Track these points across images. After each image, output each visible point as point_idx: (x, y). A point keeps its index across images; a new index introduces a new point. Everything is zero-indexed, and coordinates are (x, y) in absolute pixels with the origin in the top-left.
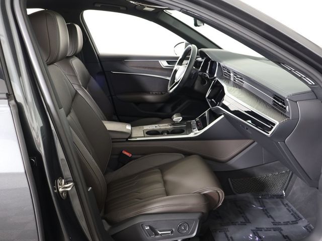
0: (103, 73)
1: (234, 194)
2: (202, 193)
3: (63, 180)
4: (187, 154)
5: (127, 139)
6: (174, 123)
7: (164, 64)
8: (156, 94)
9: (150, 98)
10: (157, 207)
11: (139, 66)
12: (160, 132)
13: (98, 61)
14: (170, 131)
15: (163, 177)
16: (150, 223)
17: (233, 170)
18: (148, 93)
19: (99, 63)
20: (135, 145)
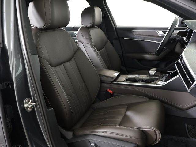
0: (118, 38)
1: (188, 137)
2: (141, 130)
3: (31, 100)
4: (151, 98)
5: (112, 82)
6: (150, 75)
7: (160, 33)
8: (153, 54)
9: (148, 56)
10: (102, 132)
11: (142, 34)
12: (137, 80)
13: (115, 31)
14: (144, 80)
15: (126, 111)
16: (96, 142)
17: (191, 117)
18: (148, 53)
19: (115, 32)
20: (116, 86)
